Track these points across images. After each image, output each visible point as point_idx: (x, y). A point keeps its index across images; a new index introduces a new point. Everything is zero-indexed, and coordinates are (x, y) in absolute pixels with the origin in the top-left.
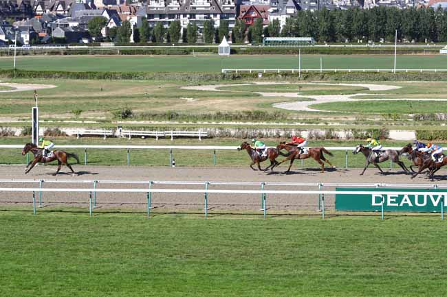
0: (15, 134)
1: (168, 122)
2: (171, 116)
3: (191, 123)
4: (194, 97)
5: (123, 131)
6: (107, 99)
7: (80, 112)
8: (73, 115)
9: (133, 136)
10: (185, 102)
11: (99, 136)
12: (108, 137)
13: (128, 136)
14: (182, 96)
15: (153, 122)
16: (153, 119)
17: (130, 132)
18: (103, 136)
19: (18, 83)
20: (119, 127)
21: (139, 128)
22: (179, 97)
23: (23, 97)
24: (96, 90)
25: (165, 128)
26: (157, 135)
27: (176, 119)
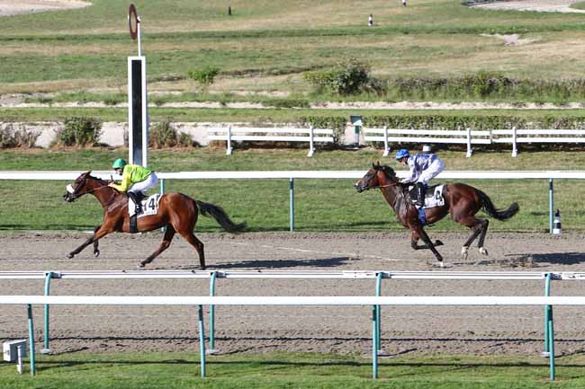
0: (38, 143)
1: (479, 105)
2: (488, 87)
4: (522, 32)
5: (366, 130)
7: (215, 73)
8: (193, 86)
9: (395, 146)
10: (500, 46)
11: (293, 145)
12: (320, 148)
14: (483, 30)
17: (386, 134)
20: (353, 119)
22: (475, 32)
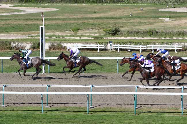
1: (149, 38)
2: (152, 33)
3: (168, 39)
4: (170, 17)
5: (113, 45)
6: (99, 20)
7: (78, 30)
8: (72, 33)
9: (121, 50)
10: (162, 21)
11: (94, 49)
12: (101, 50)
13: (117, 50)
14: (160, 17)
15: (137, 38)
16: (137, 36)
17: (119, 46)
18: (97, 49)
19: (27, 7)
20: (110, 42)
21: (125, 43)
22: (158, 17)
23: (31, 18)
24: (90, 13)
25: (147, 43)
26: (140, 48)
27: (156, 36)
